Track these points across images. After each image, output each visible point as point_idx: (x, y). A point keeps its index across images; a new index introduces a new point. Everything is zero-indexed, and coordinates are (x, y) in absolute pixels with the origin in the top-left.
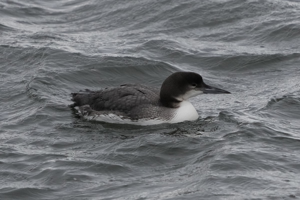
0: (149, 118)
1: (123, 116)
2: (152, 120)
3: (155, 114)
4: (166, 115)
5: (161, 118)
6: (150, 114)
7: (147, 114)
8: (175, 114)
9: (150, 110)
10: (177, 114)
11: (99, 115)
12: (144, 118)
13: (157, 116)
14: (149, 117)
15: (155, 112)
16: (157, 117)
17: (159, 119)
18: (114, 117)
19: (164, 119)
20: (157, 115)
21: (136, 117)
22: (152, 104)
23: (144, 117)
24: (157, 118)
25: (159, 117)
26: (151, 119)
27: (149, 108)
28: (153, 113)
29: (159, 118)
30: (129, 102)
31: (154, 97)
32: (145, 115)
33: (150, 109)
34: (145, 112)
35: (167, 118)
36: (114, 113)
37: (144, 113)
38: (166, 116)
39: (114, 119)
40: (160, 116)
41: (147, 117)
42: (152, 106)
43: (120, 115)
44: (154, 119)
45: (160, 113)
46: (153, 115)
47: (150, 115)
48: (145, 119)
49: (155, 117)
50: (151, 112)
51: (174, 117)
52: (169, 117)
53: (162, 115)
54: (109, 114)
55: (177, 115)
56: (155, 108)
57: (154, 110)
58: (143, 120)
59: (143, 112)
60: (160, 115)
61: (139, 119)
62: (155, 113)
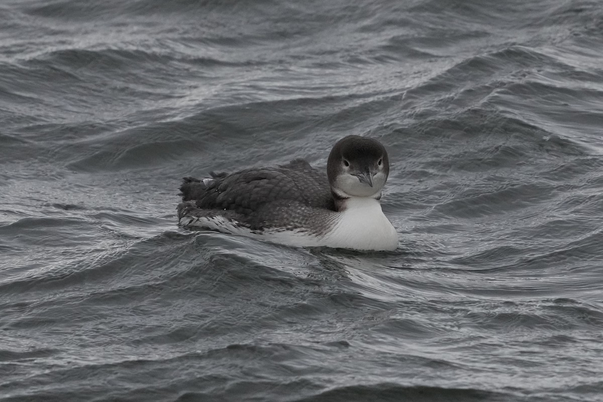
0: (284, 228)
1: (237, 223)
2: (290, 232)
3: (296, 220)
4: (317, 225)
5: (305, 229)
6: (288, 219)
7: (282, 219)
8: (333, 225)
9: (290, 212)
10: (338, 224)
11: (199, 217)
12: (275, 226)
13: (299, 225)
14: (285, 225)
15: (297, 215)
16: (299, 227)
17: (302, 232)
18: (223, 223)
19: (310, 233)
20: (300, 223)
21: (261, 224)
22: (301, 202)
23: (274, 224)
24: (298, 230)
25: (302, 227)
26: (288, 229)
27: (291, 208)
28: (294, 218)
29: (303, 229)
30: (257, 193)
31: (313, 189)
32: (277, 220)
33: (292, 210)
34: (278, 215)
35: (316, 232)
36: (224, 215)
37: (276, 217)
38: (317, 228)
39: (223, 226)
40: (304, 226)
41: (280, 226)
42: (297, 205)
43: (232, 220)
44: (292, 230)
45: (307, 220)
46: (293, 222)
47: (287, 222)
48: (276, 229)
49: (296, 227)
50: (291, 215)
51: (331, 230)
52: (322, 229)
53: (309, 224)
54: (214, 217)
55: (337, 226)
56: (303, 209)
57: (298, 213)
58: (273, 231)
59: (276, 215)
60: (305, 224)
61: (266, 229)
62: (298, 218)
